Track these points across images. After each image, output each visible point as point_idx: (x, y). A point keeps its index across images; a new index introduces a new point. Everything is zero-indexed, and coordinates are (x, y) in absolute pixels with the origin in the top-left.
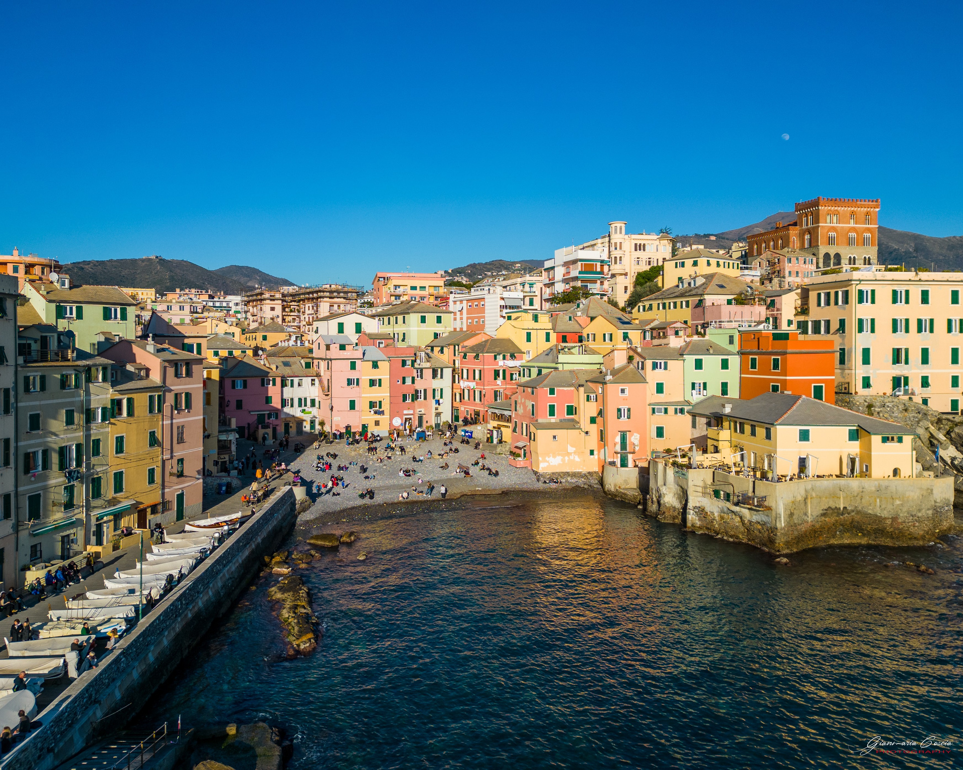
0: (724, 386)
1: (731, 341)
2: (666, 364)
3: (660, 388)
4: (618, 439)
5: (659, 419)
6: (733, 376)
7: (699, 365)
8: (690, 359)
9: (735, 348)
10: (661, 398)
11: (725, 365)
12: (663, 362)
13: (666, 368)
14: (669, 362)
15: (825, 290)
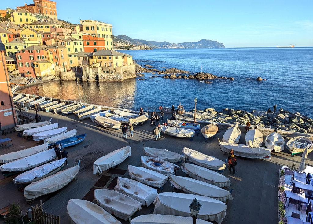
0: (81, 49)
1: (80, 37)
2: (70, 43)
4: (63, 64)
5: (71, 58)
6: (82, 47)
9: (81, 39)
10: (70, 53)
11: (81, 44)
12: (69, 42)
13: (70, 44)
14: (70, 42)
15: (88, 26)
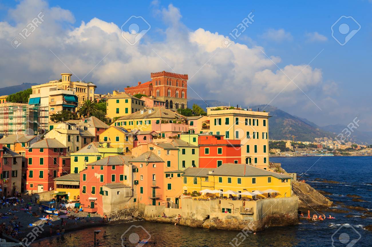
0: (193, 162)
1: (194, 140)
3: (169, 164)
4: (151, 191)
5: (169, 180)
6: (196, 158)
7: (184, 152)
8: (181, 149)
9: (196, 144)
10: (170, 169)
11: (193, 152)
15: (220, 118)
